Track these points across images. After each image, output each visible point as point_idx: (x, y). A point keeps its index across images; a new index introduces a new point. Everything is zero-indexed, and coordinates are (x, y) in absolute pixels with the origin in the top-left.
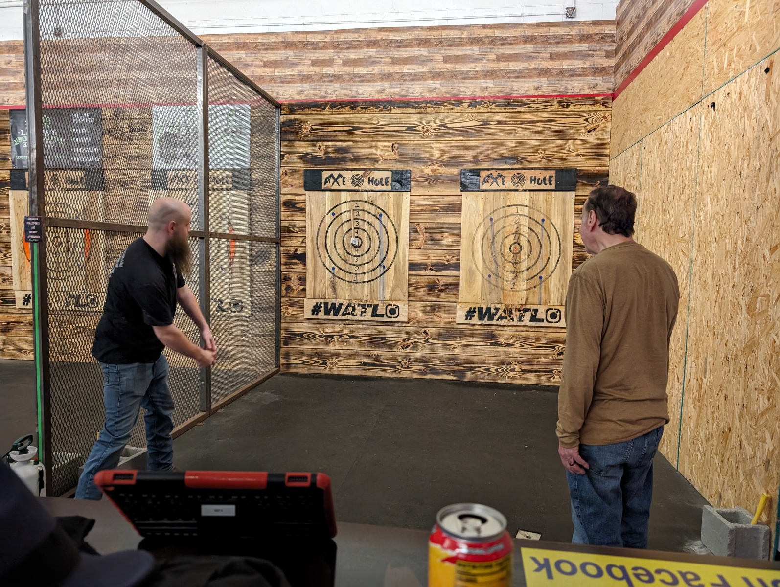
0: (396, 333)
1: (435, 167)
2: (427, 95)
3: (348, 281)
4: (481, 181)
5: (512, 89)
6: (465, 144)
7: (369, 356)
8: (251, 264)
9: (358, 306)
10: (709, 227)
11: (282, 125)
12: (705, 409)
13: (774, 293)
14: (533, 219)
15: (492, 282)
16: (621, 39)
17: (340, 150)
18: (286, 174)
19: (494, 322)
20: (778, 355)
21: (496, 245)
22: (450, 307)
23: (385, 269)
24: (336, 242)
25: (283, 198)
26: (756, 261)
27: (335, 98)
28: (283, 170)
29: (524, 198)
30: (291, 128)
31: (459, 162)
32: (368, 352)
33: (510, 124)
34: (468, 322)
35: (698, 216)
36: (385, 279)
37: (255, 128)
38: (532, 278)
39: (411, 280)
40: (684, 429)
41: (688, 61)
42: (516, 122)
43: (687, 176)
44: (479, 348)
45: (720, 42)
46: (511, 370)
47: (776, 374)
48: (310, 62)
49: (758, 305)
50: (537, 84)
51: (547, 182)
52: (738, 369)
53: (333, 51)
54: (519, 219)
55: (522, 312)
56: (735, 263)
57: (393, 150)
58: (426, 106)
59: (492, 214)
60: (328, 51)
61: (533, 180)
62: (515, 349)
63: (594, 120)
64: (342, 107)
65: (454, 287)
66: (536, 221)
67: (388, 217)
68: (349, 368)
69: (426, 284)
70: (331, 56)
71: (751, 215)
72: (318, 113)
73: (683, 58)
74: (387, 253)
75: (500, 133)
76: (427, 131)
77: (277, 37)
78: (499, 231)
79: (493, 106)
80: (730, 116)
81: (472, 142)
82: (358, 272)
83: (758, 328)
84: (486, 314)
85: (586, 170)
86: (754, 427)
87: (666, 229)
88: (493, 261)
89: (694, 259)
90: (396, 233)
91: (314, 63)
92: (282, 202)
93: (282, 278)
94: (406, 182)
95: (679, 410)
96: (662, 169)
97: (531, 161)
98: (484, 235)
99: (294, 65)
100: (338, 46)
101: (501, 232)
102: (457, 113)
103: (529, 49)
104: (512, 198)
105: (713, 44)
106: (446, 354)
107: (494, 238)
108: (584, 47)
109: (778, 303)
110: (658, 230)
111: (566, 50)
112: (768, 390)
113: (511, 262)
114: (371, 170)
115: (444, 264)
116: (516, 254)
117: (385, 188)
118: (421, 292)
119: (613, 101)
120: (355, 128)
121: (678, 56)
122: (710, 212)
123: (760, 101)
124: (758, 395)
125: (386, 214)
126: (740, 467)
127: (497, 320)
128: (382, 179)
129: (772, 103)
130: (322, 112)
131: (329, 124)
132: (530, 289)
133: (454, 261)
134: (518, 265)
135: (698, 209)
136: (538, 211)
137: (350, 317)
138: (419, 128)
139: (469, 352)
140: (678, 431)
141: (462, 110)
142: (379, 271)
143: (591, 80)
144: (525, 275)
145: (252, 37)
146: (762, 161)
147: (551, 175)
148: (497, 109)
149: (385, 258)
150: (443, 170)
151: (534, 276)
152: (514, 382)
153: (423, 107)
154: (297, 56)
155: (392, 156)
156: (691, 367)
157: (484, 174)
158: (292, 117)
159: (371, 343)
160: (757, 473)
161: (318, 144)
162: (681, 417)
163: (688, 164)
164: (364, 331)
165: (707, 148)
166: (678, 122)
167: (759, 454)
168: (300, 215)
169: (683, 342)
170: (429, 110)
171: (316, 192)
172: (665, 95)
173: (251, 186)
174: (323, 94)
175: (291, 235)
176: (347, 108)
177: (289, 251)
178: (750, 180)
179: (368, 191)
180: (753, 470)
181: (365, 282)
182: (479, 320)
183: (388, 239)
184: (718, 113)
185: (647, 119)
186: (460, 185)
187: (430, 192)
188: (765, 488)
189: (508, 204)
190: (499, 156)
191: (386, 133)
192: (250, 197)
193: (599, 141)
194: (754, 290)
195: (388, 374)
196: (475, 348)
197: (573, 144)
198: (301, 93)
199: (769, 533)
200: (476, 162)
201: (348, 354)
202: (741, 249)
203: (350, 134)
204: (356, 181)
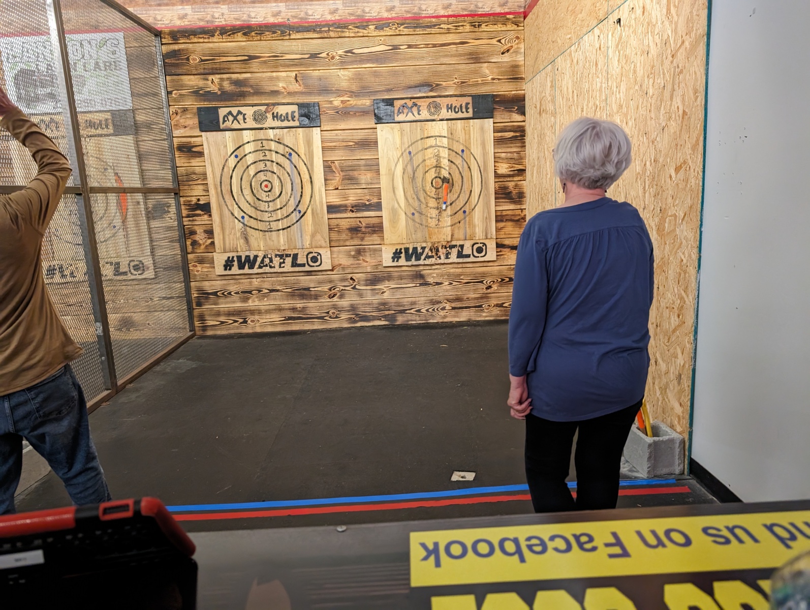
0: (321, 283)
1: (346, 98)
2: (329, 17)
3: (261, 231)
4: (396, 111)
5: (420, 9)
6: (375, 72)
7: (294, 309)
8: (148, 218)
9: (276, 257)
11: (165, 56)
13: (681, 213)
14: (453, 151)
15: (416, 220)
17: (237, 83)
18: (177, 114)
19: (421, 262)
20: (685, 273)
21: (417, 180)
22: (375, 250)
23: (302, 214)
24: (243, 187)
25: (176, 141)
26: (663, 182)
27: (224, 23)
28: (172, 109)
29: (441, 128)
30: (176, 60)
31: (370, 92)
32: (291, 305)
33: (421, 48)
34: (395, 264)
36: (302, 225)
37: (133, 61)
38: (456, 213)
39: (331, 224)
42: (427, 46)
43: (598, 98)
44: (408, 289)
46: (442, 309)
47: (684, 292)
49: (666, 225)
50: (446, 2)
51: (464, 110)
54: (438, 151)
55: (448, 249)
56: (645, 185)
57: (297, 81)
58: (329, 30)
59: (411, 147)
61: (450, 108)
62: (444, 288)
63: (507, 40)
64: (233, 34)
65: (377, 229)
66: (456, 152)
67: (299, 156)
68: (273, 324)
69: (348, 227)
71: (657, 135)
72: (206, 40)
74: (301, 196)
75: (411, 58)
76: (333, 58)
78: (419, 165)
79: (401, 28)
80: (635, 32)
81: (383, 68)
82: (271, 219)
83: (667, 247)
84: (412, 254)
85: (502, 95)
86: (667, 344)
88: (416, 198)
90: (310, 174)
92: (175, 146)
93: (186, 233)
94: (314, 116)
96: (575, 91)
97: (446, 88)
98: (404, 170)
101: (421, 166)
102: (363, 36)
104: (430, 128)
106: (375, 299)
107: (414, 173)
109: (684, 222)
112: (678, 308)
113: (434, 198)
114: (274, 104)
115: (365, 205)
116: (438, 189)
117: (291, 124)
118: (344, 236)
119: (524, 20)
120: (251, 58)
123: (661, 16)
124: (670, 314)
125: (296, 153)
126: (656, 383)
127: (425, 259)
128: (287, 114)
129: (673, 17)
130: (210, 40)
131: (221, 54)
132: (455, 224)
133: (375, 200)
134: (441, 200)
136: (457, 141)
137: (267, 269)
138: (324, 55)
139: (398, 295)
141: (369, 33)
142: (295, 216)
144: (449, 211)
146: (665, 79)
147: (468, 102)
148: (406, 31)
149: (299, 202)
150: (353, 102)
151: (458, 211)
152: (446, 320)
153: (325, 31)
155: (296, 87)
157: (398, 104)
158: (176, 47)
159: (294, 295)
160: (671, 387)
161: (210, 77)
163: (599, 85)
164: (285, 283)
165: (615, 68)
166: (587, 41)
167: (672, 369)
168: (198, 159)
170: (332, 34)
171: (214, 133)
172: (573, 11)
173: (136, 129)
174: (209, 18)
175: (191, 183)
176: (239, 34)
177: (190, 201)
178: (656, 99)
179: (273, 128)
180: (667, 384)
181: (280, 230)
182: (407, 261)
183: (301, 181)
184: (624, 30)
185: (558, 38)
186: (373, 117)
187: (343, 127)
188: (679, 401)
189: (426, 136)
190: (412, 83)
191: (287, 62)
192: (137, 143)
193: (514, 63)
194: (662, 211)
195: (315, 327)
196: (405, 290)
197: (487, 67)
198: (183, 17)
199: (683, 442)
200: (389, 91)
201: (269, 310)
202: (650, 171)
203: (246, 64)
204: (259, 117)
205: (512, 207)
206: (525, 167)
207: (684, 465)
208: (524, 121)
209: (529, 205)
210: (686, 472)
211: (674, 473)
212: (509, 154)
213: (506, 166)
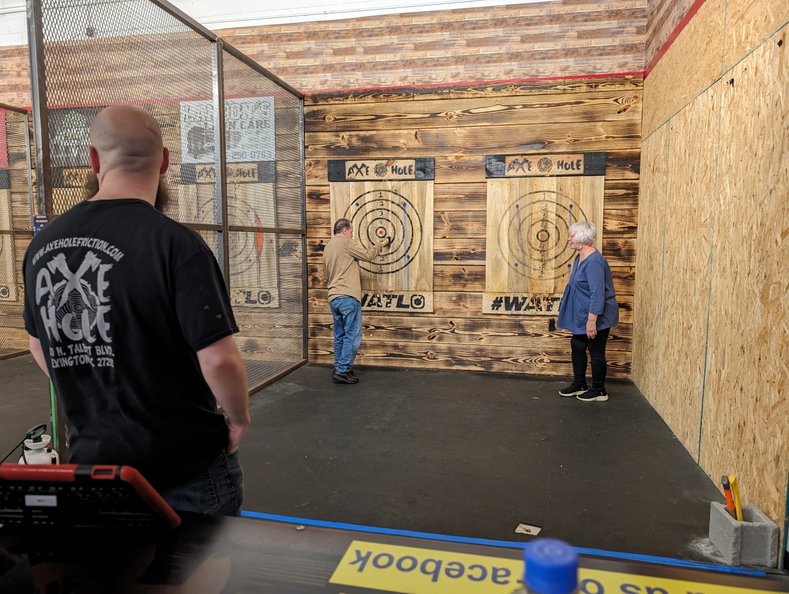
0: (422, 324)
1: (460, 154)
2: (450, 81)
3: (373, 272)
4: (507, 167)
5: (538, 71)
6: (490, 130)
7: (396, 347)
8: (278, 255)
9: (384, 297)
10: (728, 211)
11: (306, 116)
12: (723, 402)
13: (785, 281)
14: (561, 206)
15: (519, 270)
16: (652, 14)
17: (363, 139)
18: (310, 165)
19: (521, 312)
20: (787, 346)
21: (523, 232)
22: (476, 297)
23: (410, 259)
24: (361, 232)
25: (307, 188)
26: (769, 247)
27: (357, 87)
28: (307, 161)
29: (550, 184)
30: (315, 119)
31: (484, 149)
32: (394, 343)
33: (536, 108)
34: (495, 312)
35: (718, 200)
36: (410, 269)
37: (280, 120)
38: (560, 266)
39: (436, 270)
40: (705, 421)
41: (710, 35)
42: (542, 105)
43: (709, 158)
44: (506, 338)
45: (739, 14)
46: (539, 361)
47: (786, 366)
48: (332, 51)
49: (770, 292)
50: (564, 64)
51: (575, 167)
52: (753, 360)
53: (354, 39)
54: (546, 205)
55: (550, 301)
56: (751, 249)
57: (416, 138)
58: (450, 92)
59: (519, 201)
60: (350, 40)
61: (560, 164)
62: (544, 340)
63: (624, 100)
64: (365, 96)
65: (480, 277)
66: (564, 207)
67: (412, 206)
68: (376, 359)
69: (452, 273)
70: (353, 44)
71: (765, 198)
72: (341, 102)
73: (706, 31)
74: (411, 243)
75: (526, 117)
76: (451, 117)
77: (299, 28)
78: (526, 218)
79: (518, 89)
80: (747, 92)
81: (497, 127)
82: (382, 262)
83: (770, 316)
84: (513, 303)
85: (616, 153)
86: (766, 421)
87: (690, 214)
88: (520, 249)
89: (714, 245)
90: (420, 223)
91: (336, 52)
92: (306, 194)
93: (309, 270)
94: (429, 170)
95: (701, 403)
96: (687, 151)
97: (558, 146)
98: (511, 222)
99: (316, 54)
100: (359, 33)
101: (527, 219)
102: (481, 97)
103: (555, 28)
104: (539, 183)
105: (733, 17)
106: (473, 345)
107: (520, 226)
108: (614, 24)
109: (788, 291)
110: (683, 214)
111: (594, 28)
112: (779, 383)
113: (538, 250)
114: (394, 159)
115: (470, 253)
116: (544, 241)
117: (408, 176)
118: (447, 282)
119: (644, 79)
120: (378, 117)
121: (701, 30)
122: (729, 195)
123: (773, 76)
124: (770, 388)
125: (410, 203)
126: (754, 462)
127: (525, 310)
128: (405, 167)
129: (784, 78)
130: (345, 102)
131: (352, 114)
132: (559, 277)
133: (480, 250)
134: (546, 253)
135: (718, 192)
136: (566, 197)
137: (375, 308)
138: (443, 114)
139: (496, 342)
140: (699, 424)
141: (486, 94)
142: (403, 262)
143: (620, 58)
144: (553, 264)
145: (274, 29)
146: (775, 141)
147: (580, 159)
148: (522, 92)
149: (409, 248)
150: (467, 157)
151: (563, 265)
152: (543, 373)
153: (446, 93)
154: (320, 46)
155: (415, 144)
156: (712, 358)
157: (509, 160)
158: (315, 108)
159: (397, 334)
160: (769, 469)
161: (341, 134)
162: (702, 410)
163: (710, 144)
164: (389, 322)
165: (727, 128)
166: (701, 101)
167: (770, 449)
168: (325, 206)
169: (704, 332)
170: (452, 96)
171: (340, 183)
172: (689, 72)
173: (276, 178)
174: (345, 83)
175: (317, 226)
176: (369, 96)
177: (315, 242)
178: (764, 161)
179: (391, 180)
180: (765, 465)
181: (390, 272)
182: (506, 310)
183: (413, 229)
184: (737, 90)
185: (674, 98)
186: (485, 172)
187: (455, 180)
188: (776, 486)
189: (535, 191)
190: (525, 141)
191: (409, 121)
192: (276, 189)
193: (630, 122)
194: (767, 277)
195: (414, 365)
196: (503, 338)
197: (602, 126)
198: (324, 83)
199: (778, 531)
200: (501, 147)
201: (374, 345)
202: (756, 234)
203: (373, 123)
204: (380, 170)
205: (620, 264)
206: (637, 224)
207: (778, 559)
208: (638, 179)
209: (638, 263)
210: (779, 567)
211: (765, 565)
212: (620, 211)
213: (616, 222)
